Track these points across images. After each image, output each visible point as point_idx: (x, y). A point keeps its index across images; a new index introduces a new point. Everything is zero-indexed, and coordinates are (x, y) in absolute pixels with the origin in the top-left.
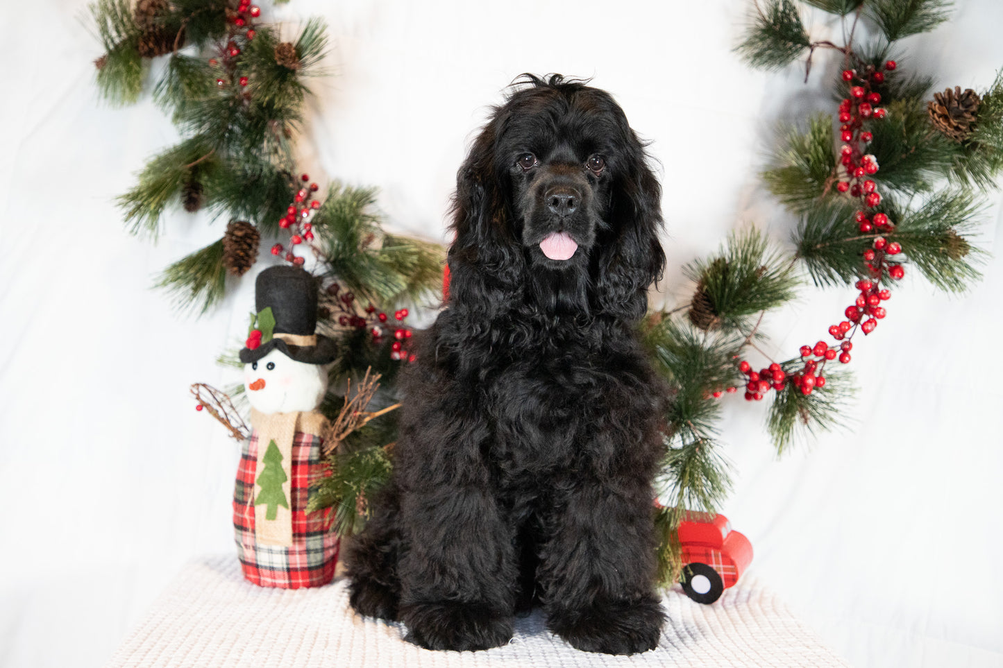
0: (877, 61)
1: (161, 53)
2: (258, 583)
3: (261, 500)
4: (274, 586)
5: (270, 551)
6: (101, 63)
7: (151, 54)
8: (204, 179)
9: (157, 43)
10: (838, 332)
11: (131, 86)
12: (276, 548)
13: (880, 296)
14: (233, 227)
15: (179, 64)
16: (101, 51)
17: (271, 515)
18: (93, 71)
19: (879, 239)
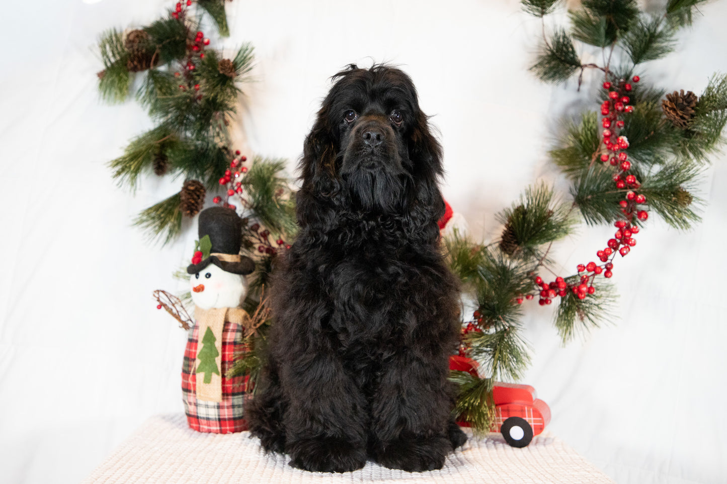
0: (627, 77)
1: (142, 69)
2: (198, 429)
3: (200, 369)
4: (209, 432)
5: (207, 406)
6: (101, 75)
7: (135, 69)
8: (168, 152)
9: (140, 62)
10: (603, 256)
11: (121, 90)
12: (211, 403)
13: (632, 232)
14: (187, 184)
15: (154, 76)
16: (102, 67)
17: (208, 380)
18: (96, 81)
19: (630, 193)
